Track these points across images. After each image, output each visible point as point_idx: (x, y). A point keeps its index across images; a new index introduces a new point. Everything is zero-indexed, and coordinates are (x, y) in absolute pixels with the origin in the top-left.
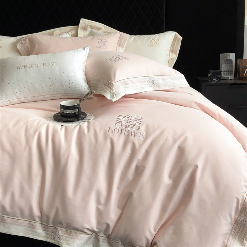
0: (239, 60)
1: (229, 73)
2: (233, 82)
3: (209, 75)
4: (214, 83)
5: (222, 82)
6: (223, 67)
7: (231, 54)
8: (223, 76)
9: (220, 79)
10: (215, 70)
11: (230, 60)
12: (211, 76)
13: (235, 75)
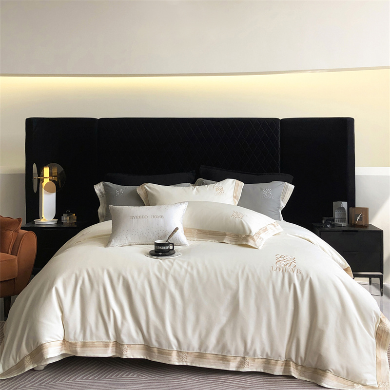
0: (351, 208)
1: (343, 220)
2: (346, 229)
3: (323, 221)
4: (327, 229)
5: (336, 228)
6: (337, 215)
7: (343, 202)
8: (336, 222)
9: (333, 226)
10: (329, 217)
11: (343, 208)
12: (325, 222)
13: (348, 223)
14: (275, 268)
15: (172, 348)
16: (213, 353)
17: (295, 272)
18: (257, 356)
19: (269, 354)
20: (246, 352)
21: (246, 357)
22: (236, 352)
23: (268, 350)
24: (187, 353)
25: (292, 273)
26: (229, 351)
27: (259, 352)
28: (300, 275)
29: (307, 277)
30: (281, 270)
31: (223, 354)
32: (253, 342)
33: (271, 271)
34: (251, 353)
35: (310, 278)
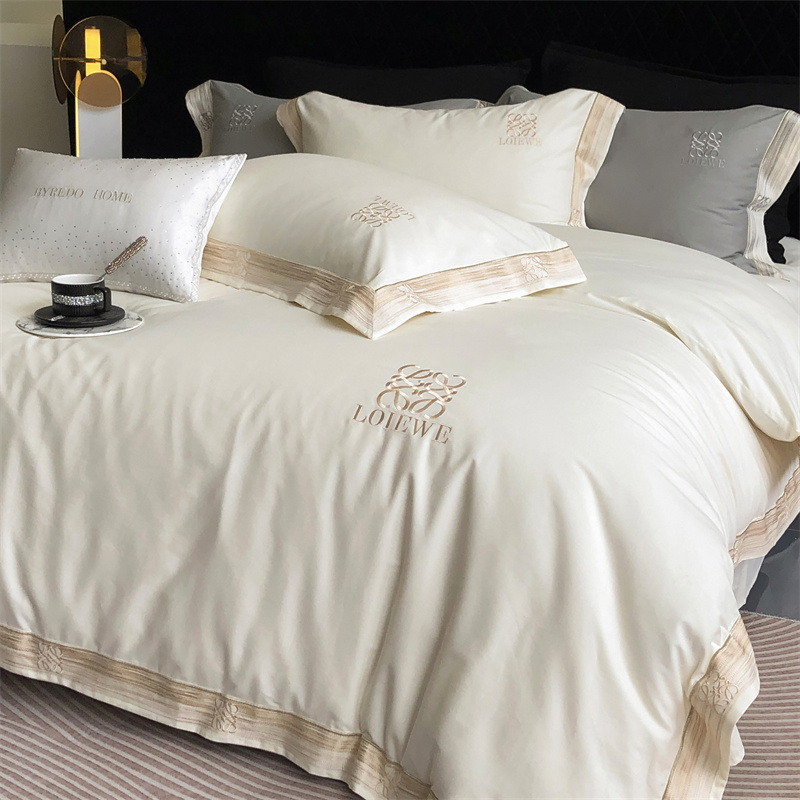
14: (365, 413)
15: (16, 624)
16: (136, 663)
17: (429, 436)
18: (264, 702)
19: (301, 701)
20: (228, 682)
21: (228, 696)
22: (200, 674)
23: (296, 686)
24: (62, 648)
25: (415, 438)
26: (177, 668)
27: (267, 690)
28: (441, 448)
29: (464, 458)
30: (385, 422)
31: (162, 674)
32: (249, 654)
33: (347, 422)
34: (244, 687)
35: (473, 464)
